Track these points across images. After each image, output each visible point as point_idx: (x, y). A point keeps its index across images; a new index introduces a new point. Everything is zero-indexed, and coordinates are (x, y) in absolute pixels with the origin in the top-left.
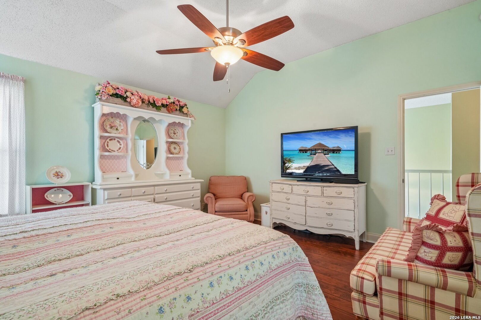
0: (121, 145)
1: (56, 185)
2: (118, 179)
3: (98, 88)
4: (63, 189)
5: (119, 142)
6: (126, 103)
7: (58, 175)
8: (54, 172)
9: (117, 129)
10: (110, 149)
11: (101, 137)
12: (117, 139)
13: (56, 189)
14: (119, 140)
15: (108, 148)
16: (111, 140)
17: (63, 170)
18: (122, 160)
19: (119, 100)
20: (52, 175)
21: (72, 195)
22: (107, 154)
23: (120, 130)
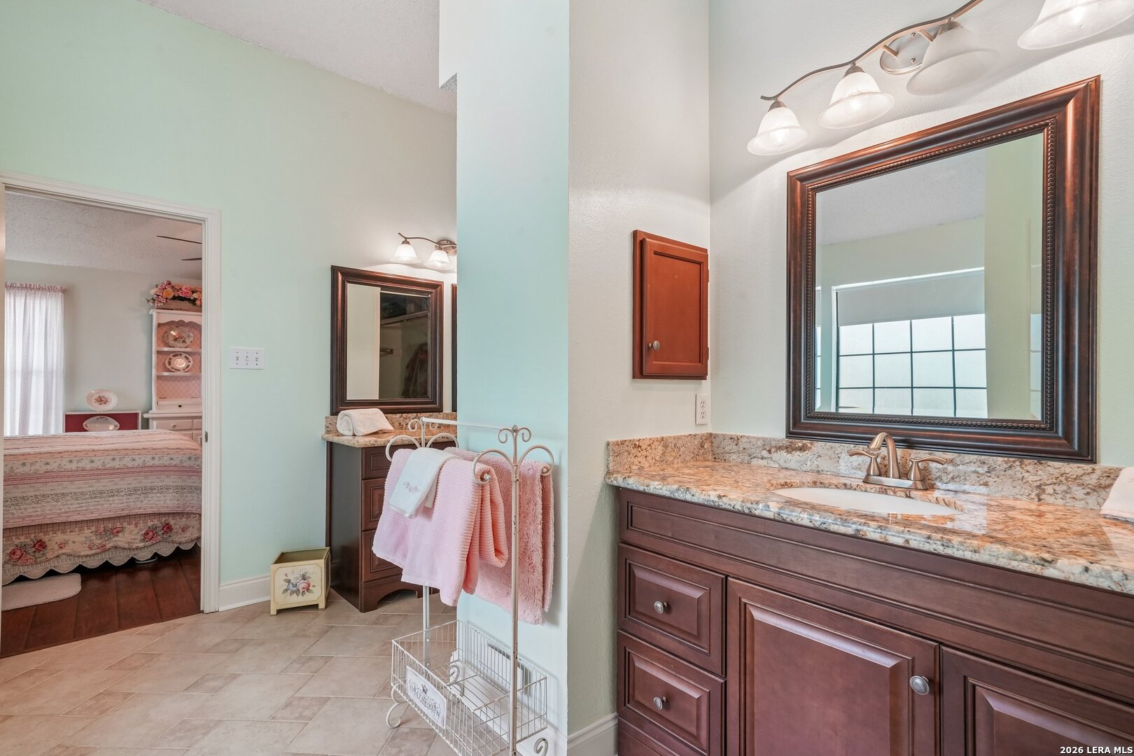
0: (189, 362)
1: (98, 413)
2: (180, 406)
3: (153, 291)
4: (108, 418)
5: (187, 358)
6: (195, 308)
7: (101, 401)
8: (96, 396)
9: (184, 342)
10: (172, 368)
11: (159, 352)
12: (184, 355)
13: (98, 417)
14: (188, 356)
15: (169, 367)
16: (175, 356)
17: (106, 395)
18: (194, 382)
19: (187, 303)
20: (93, 401)
21: (119, 425)
22: (166, 374)
23: (188, 342)
